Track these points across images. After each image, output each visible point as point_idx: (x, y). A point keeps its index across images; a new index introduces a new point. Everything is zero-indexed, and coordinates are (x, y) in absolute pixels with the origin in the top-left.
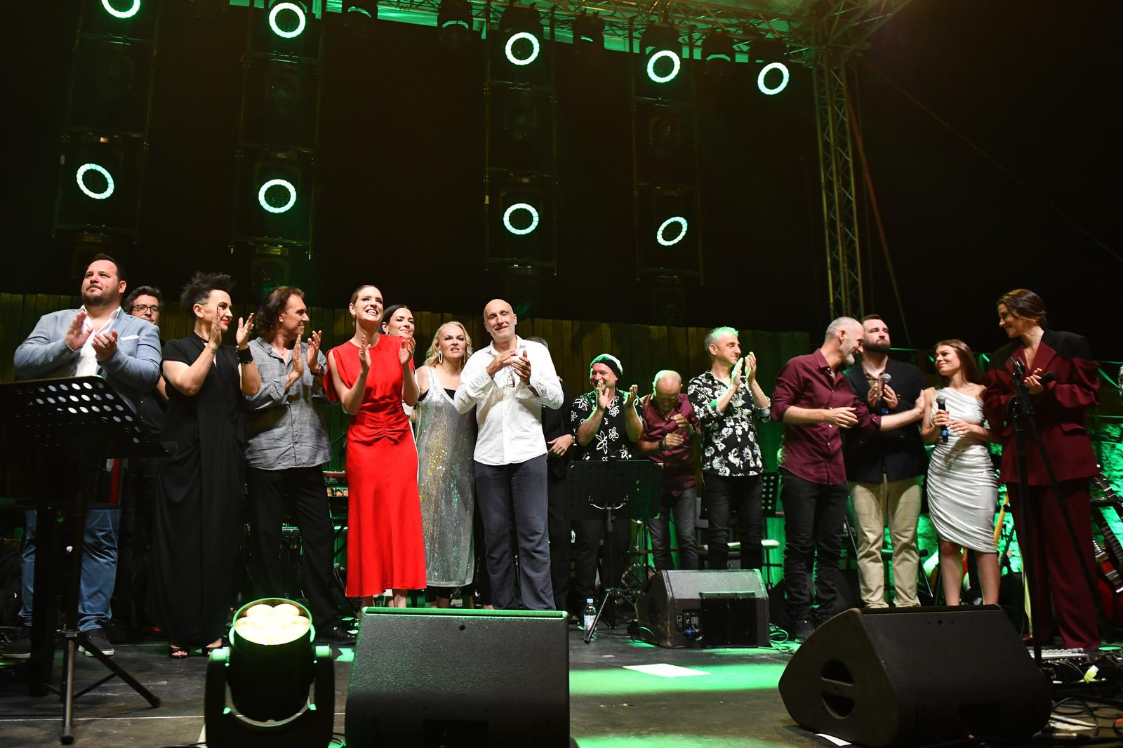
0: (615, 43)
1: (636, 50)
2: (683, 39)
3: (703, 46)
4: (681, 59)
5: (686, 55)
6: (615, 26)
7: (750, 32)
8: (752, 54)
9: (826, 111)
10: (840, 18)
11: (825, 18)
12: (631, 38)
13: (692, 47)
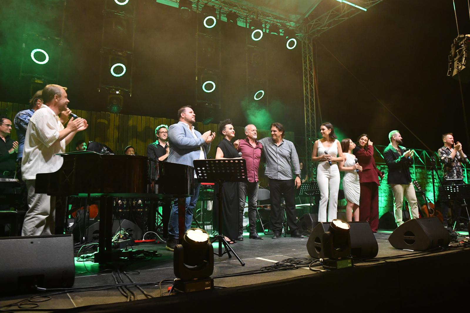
0: (241, 24)
1: (248, 27)
2: (263, 26)
3: (269, 29)
4: (263, 33)
5: (264, 31)
6: (240, 17)
7: (284, 25)
8: (285, 34)
9: (306, 57)
10: (314, 25)
11: (308, 24)
12: (246, 23)
13: (266, 29)
